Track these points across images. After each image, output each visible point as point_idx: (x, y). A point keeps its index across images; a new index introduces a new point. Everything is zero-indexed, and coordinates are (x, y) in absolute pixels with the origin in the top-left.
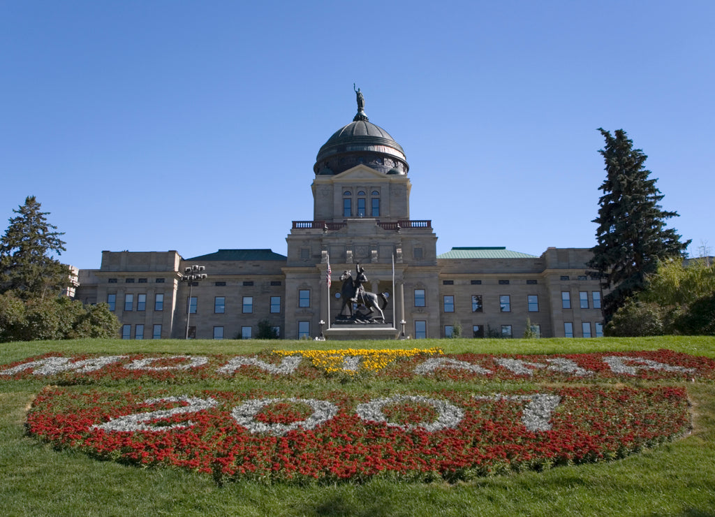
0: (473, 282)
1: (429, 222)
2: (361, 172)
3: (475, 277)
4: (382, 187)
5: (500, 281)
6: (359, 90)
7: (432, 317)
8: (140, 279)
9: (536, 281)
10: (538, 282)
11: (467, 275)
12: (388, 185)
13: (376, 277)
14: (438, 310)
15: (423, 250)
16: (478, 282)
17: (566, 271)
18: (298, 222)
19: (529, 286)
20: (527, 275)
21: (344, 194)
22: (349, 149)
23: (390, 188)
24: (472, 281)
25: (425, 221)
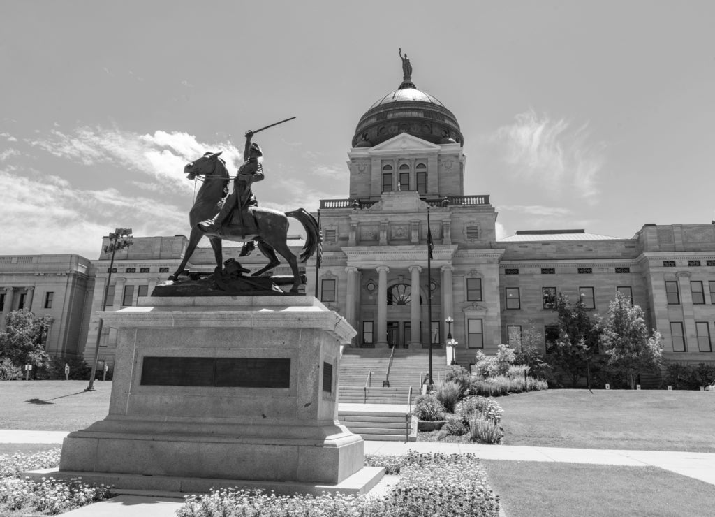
0: (545, 271)
1: (487, 198)
2: (404, 142)
3: (548, 264)
4: (429, 159)
5: (579, 269)
6: (406, 56)
7: (490, 314)
8: (141, 269)
9: (628, 269)
10: (632, 270)
11: (536, 262)
12: (437, 156)
13: (416, 262)
14: (498, 305)
15: (479, 229)
16: (552, 271)
17: (671, 254)
18: (327, 201)
19: (619, 275)
20: (616, 261)
21: (385, 168)
22: (390, 116)
23: (439, 160)
24: (543, 270)
25: (482, 196)
